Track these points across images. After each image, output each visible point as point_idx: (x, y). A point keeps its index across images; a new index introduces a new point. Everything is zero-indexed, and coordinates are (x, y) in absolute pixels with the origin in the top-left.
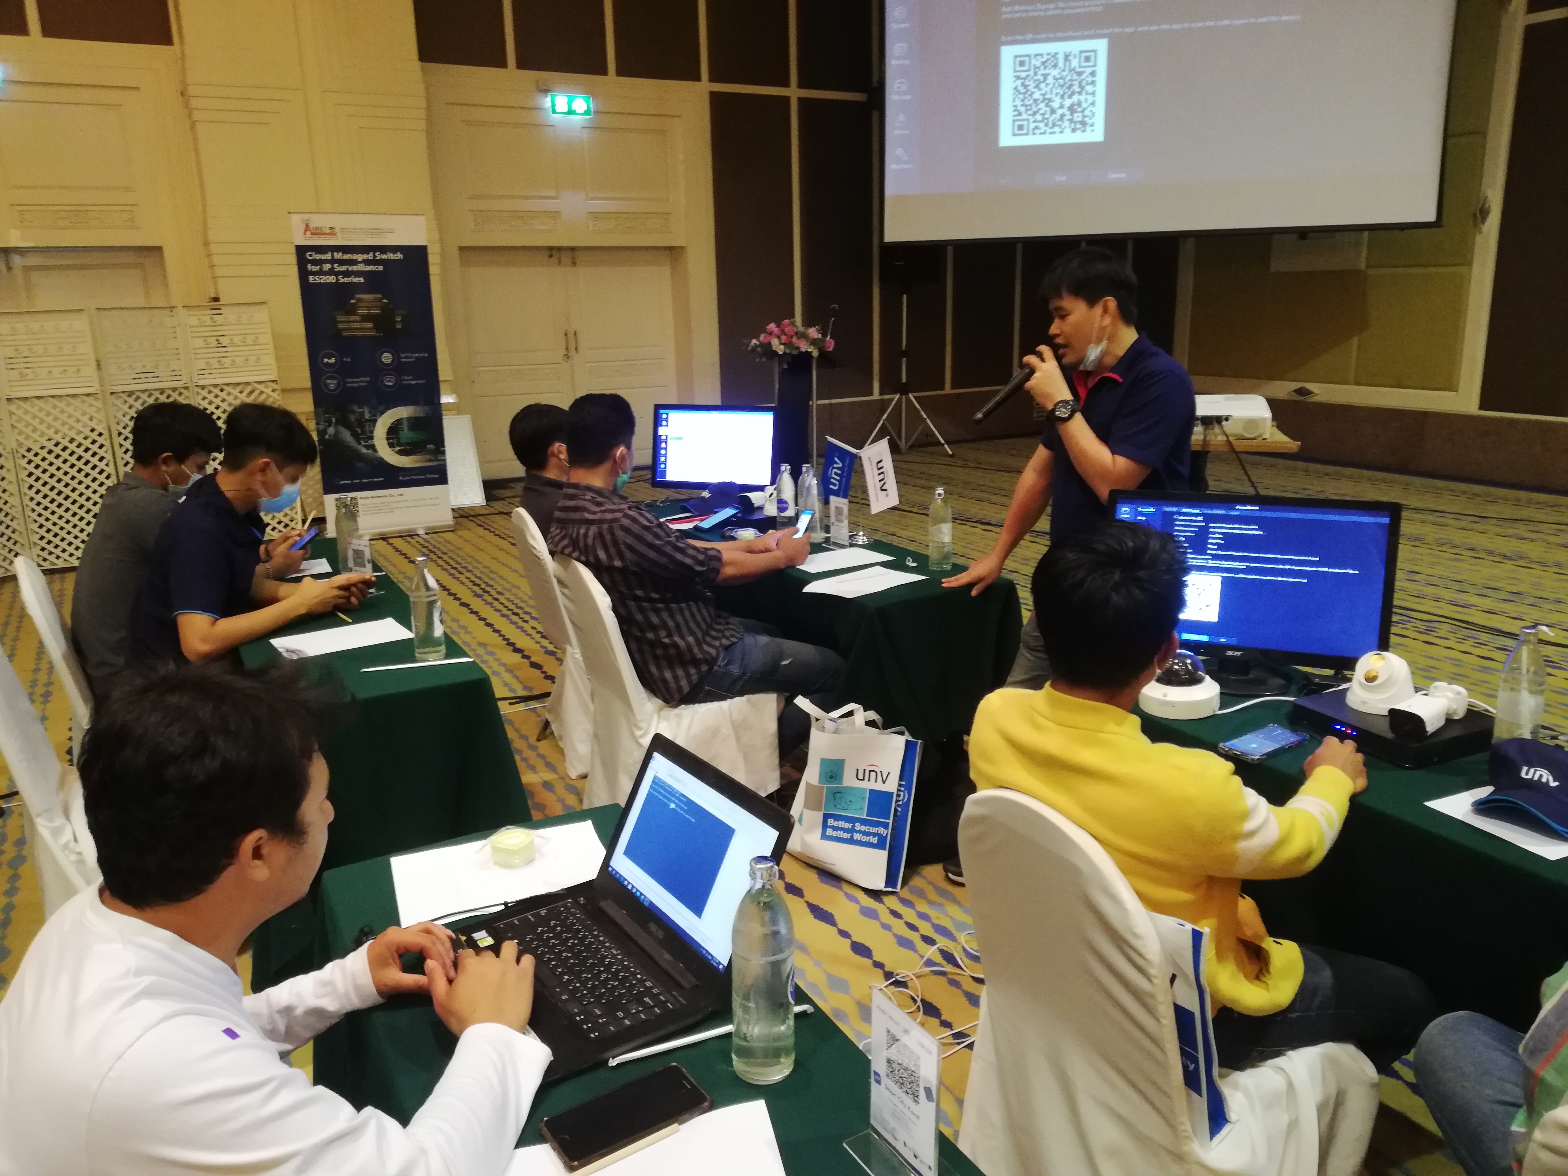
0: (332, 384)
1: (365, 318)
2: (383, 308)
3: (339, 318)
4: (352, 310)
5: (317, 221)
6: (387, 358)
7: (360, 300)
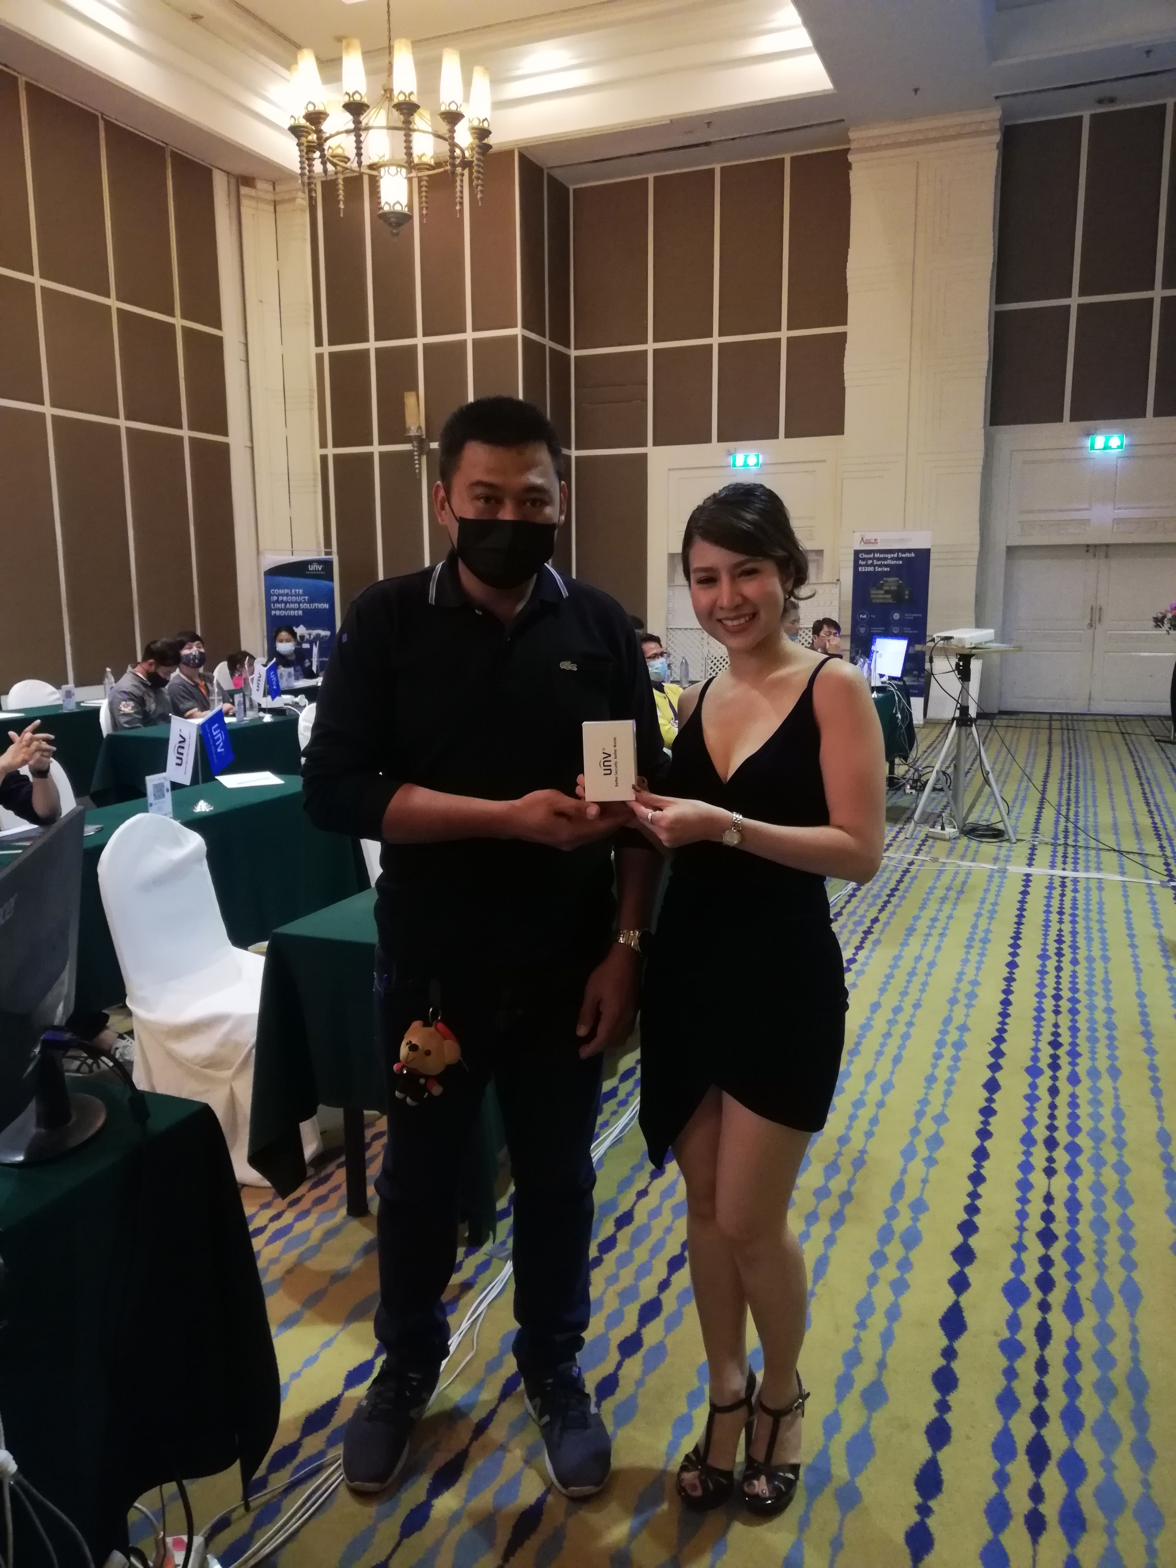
0: (862, 630)
1: (887, 592)
2: (899, 586)
3: (873, 592)
4: (880, 588)
5: (869, 536)
6: (896, 616)
7: (886, 581)
